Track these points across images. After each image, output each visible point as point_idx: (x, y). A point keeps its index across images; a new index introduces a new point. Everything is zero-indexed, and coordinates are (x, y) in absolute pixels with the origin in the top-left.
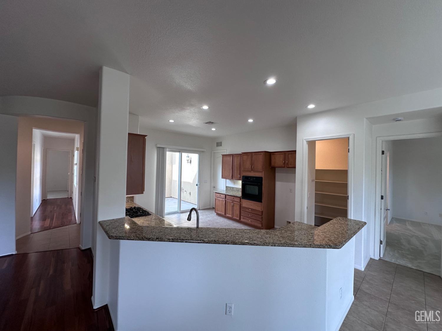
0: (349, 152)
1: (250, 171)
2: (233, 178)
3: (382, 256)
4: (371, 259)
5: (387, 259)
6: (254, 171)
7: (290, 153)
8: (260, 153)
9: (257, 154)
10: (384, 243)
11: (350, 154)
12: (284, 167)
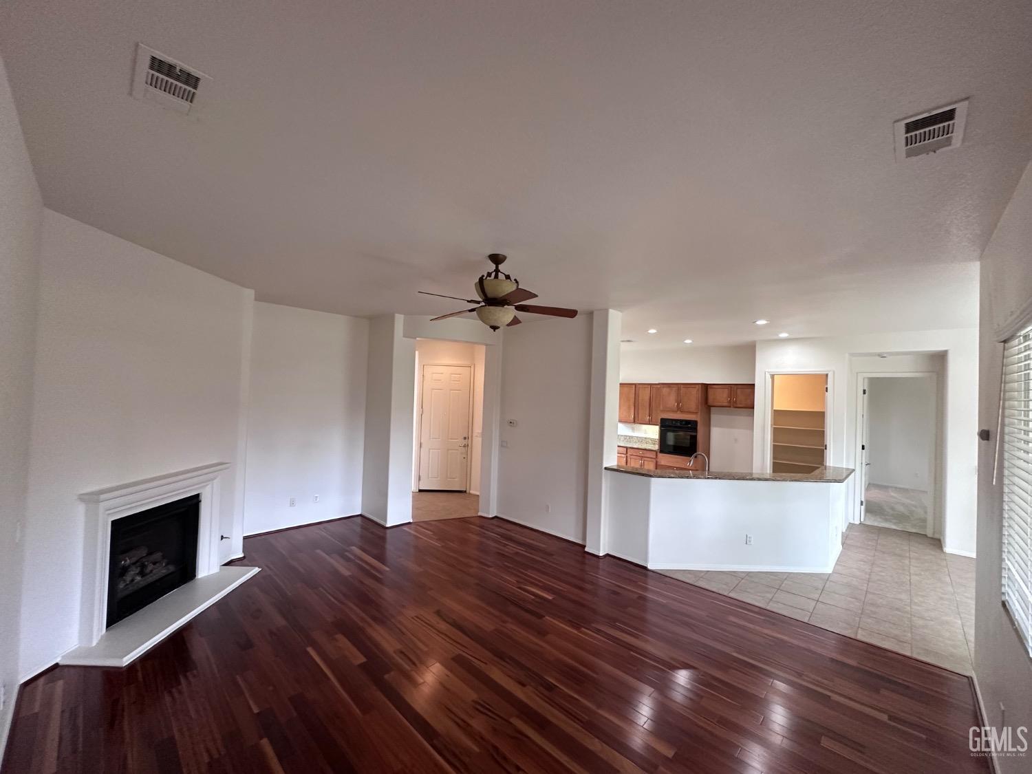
0: (827, 391)
1: (676, 412)
2: (636, 420)
3: (862, 520)
4: (850, 523)
5: (868, 523)
6: (682, 412)
7: (740, 386)
8: (693, 386)
9: (688, 386)
10: (864, 504)
11: (829, 394)
12: (730, 407)
